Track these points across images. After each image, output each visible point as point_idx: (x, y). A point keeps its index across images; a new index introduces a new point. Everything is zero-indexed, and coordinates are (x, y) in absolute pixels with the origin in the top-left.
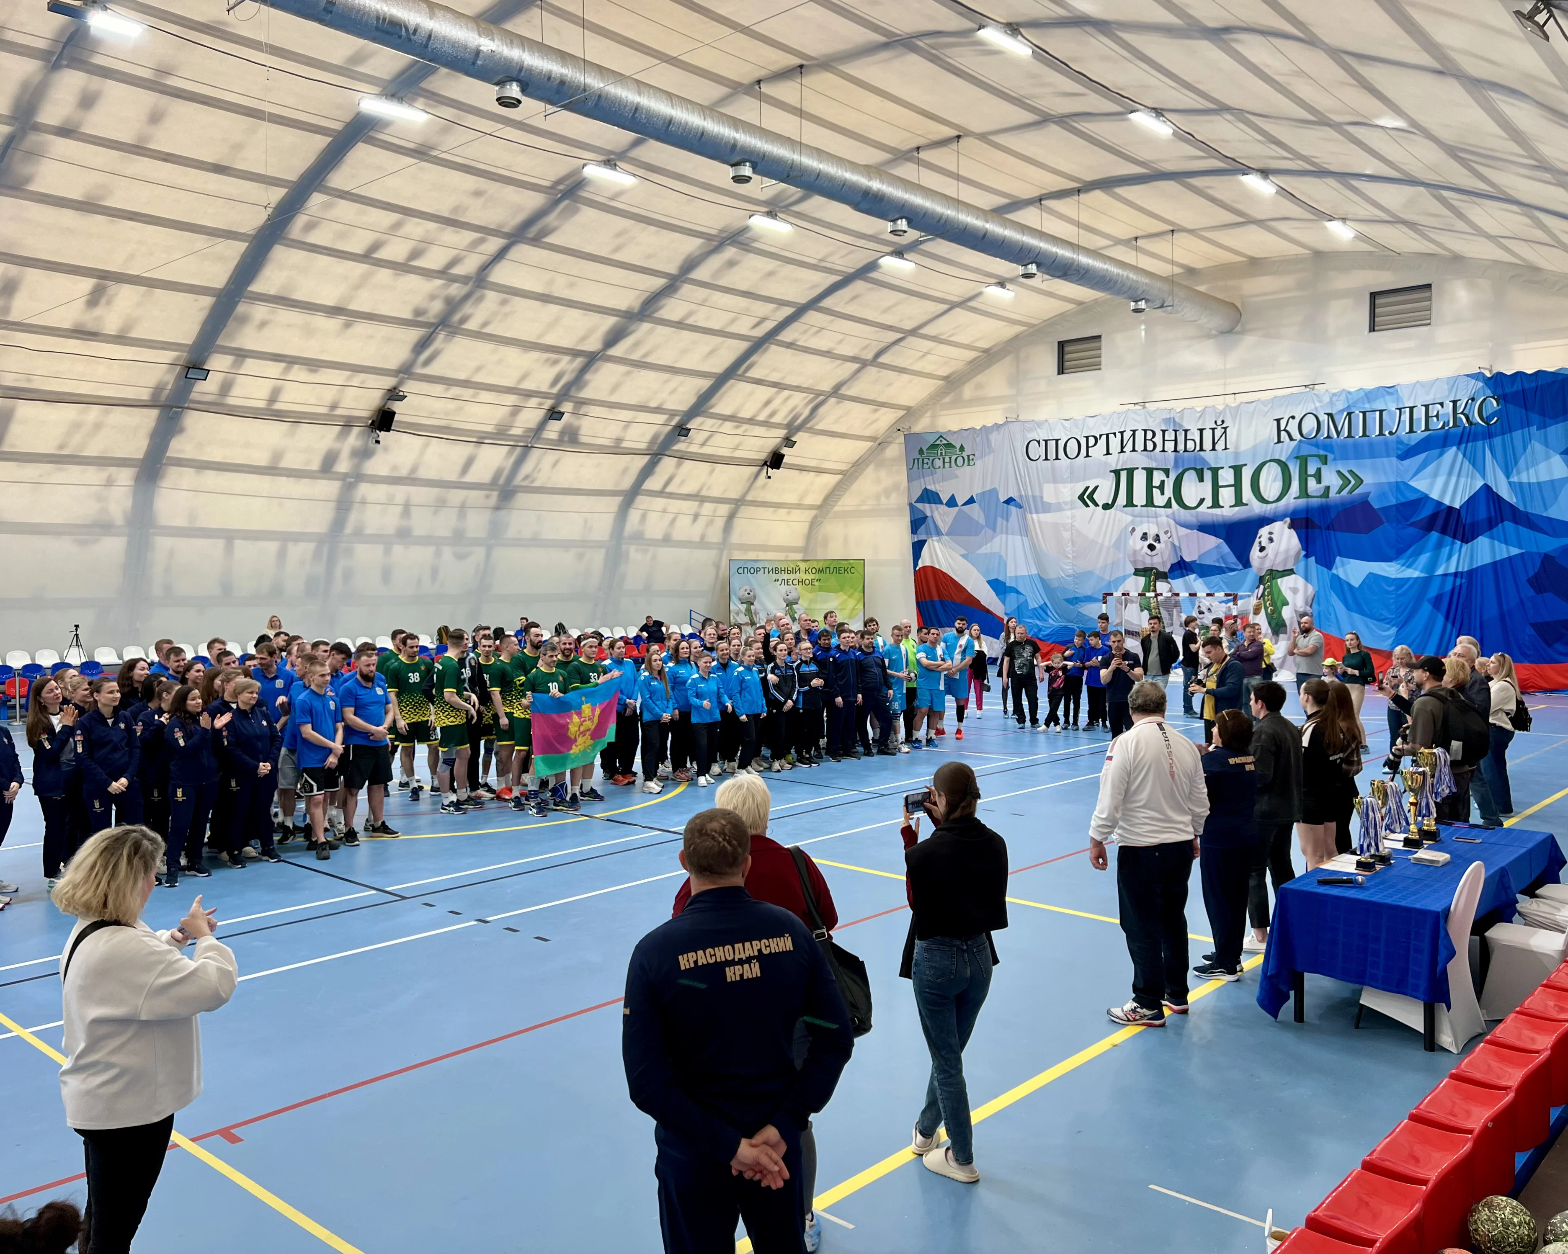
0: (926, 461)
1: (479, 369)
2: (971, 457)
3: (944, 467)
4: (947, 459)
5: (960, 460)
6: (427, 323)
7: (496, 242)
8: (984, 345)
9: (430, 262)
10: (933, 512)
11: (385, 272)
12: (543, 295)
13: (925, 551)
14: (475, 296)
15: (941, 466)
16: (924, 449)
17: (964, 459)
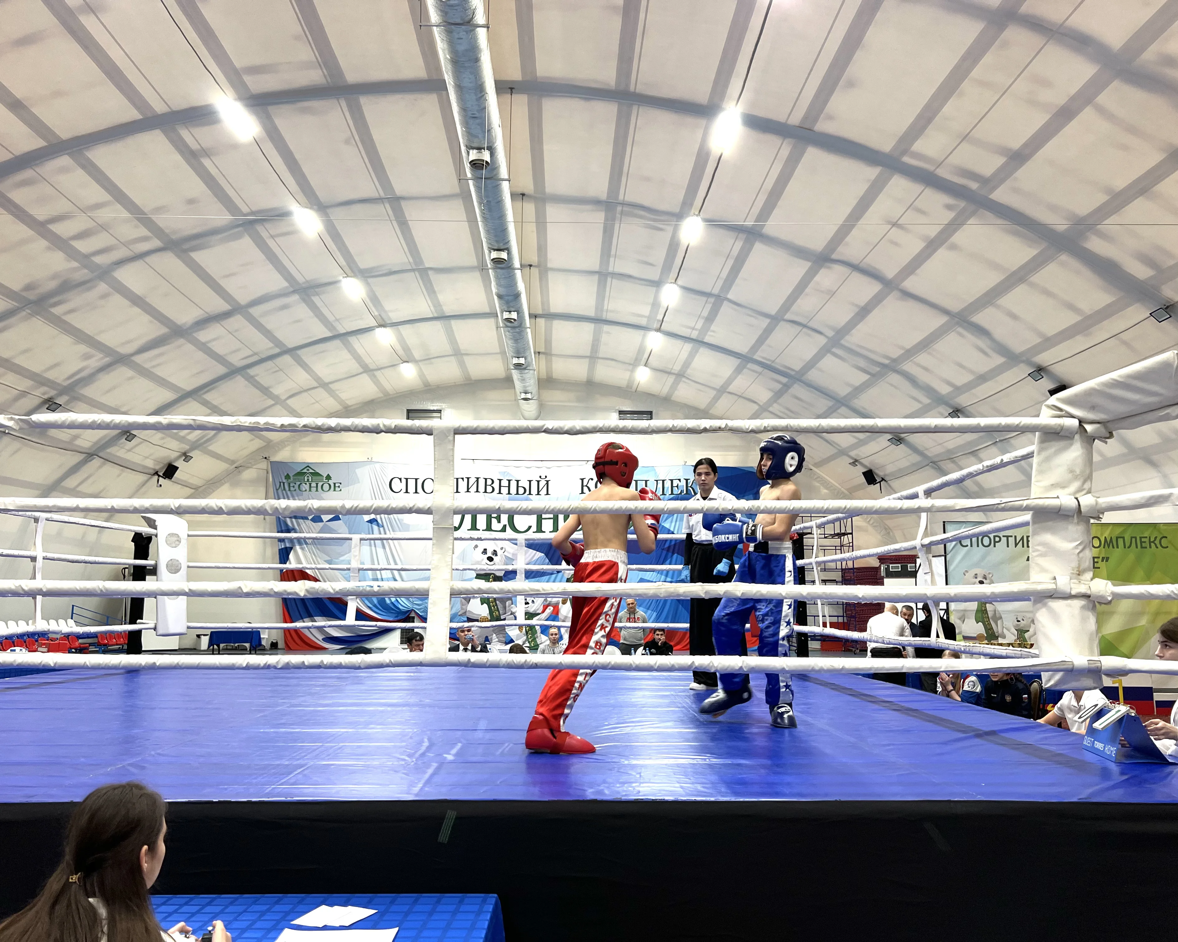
0: (292, 485)
2: (337, 485)
3: (310, 490)
4: (314, 485)
5: (326, 487)
7: (156, 243)
8: (349, 403)
9: (83, 246)
10: (299, 525)
11: (43, 243)
12: (139, 298)
13: (291, 556)
14: (88, 285)
15: (308, 490)
16: (291, 475)
17: (330, 486)
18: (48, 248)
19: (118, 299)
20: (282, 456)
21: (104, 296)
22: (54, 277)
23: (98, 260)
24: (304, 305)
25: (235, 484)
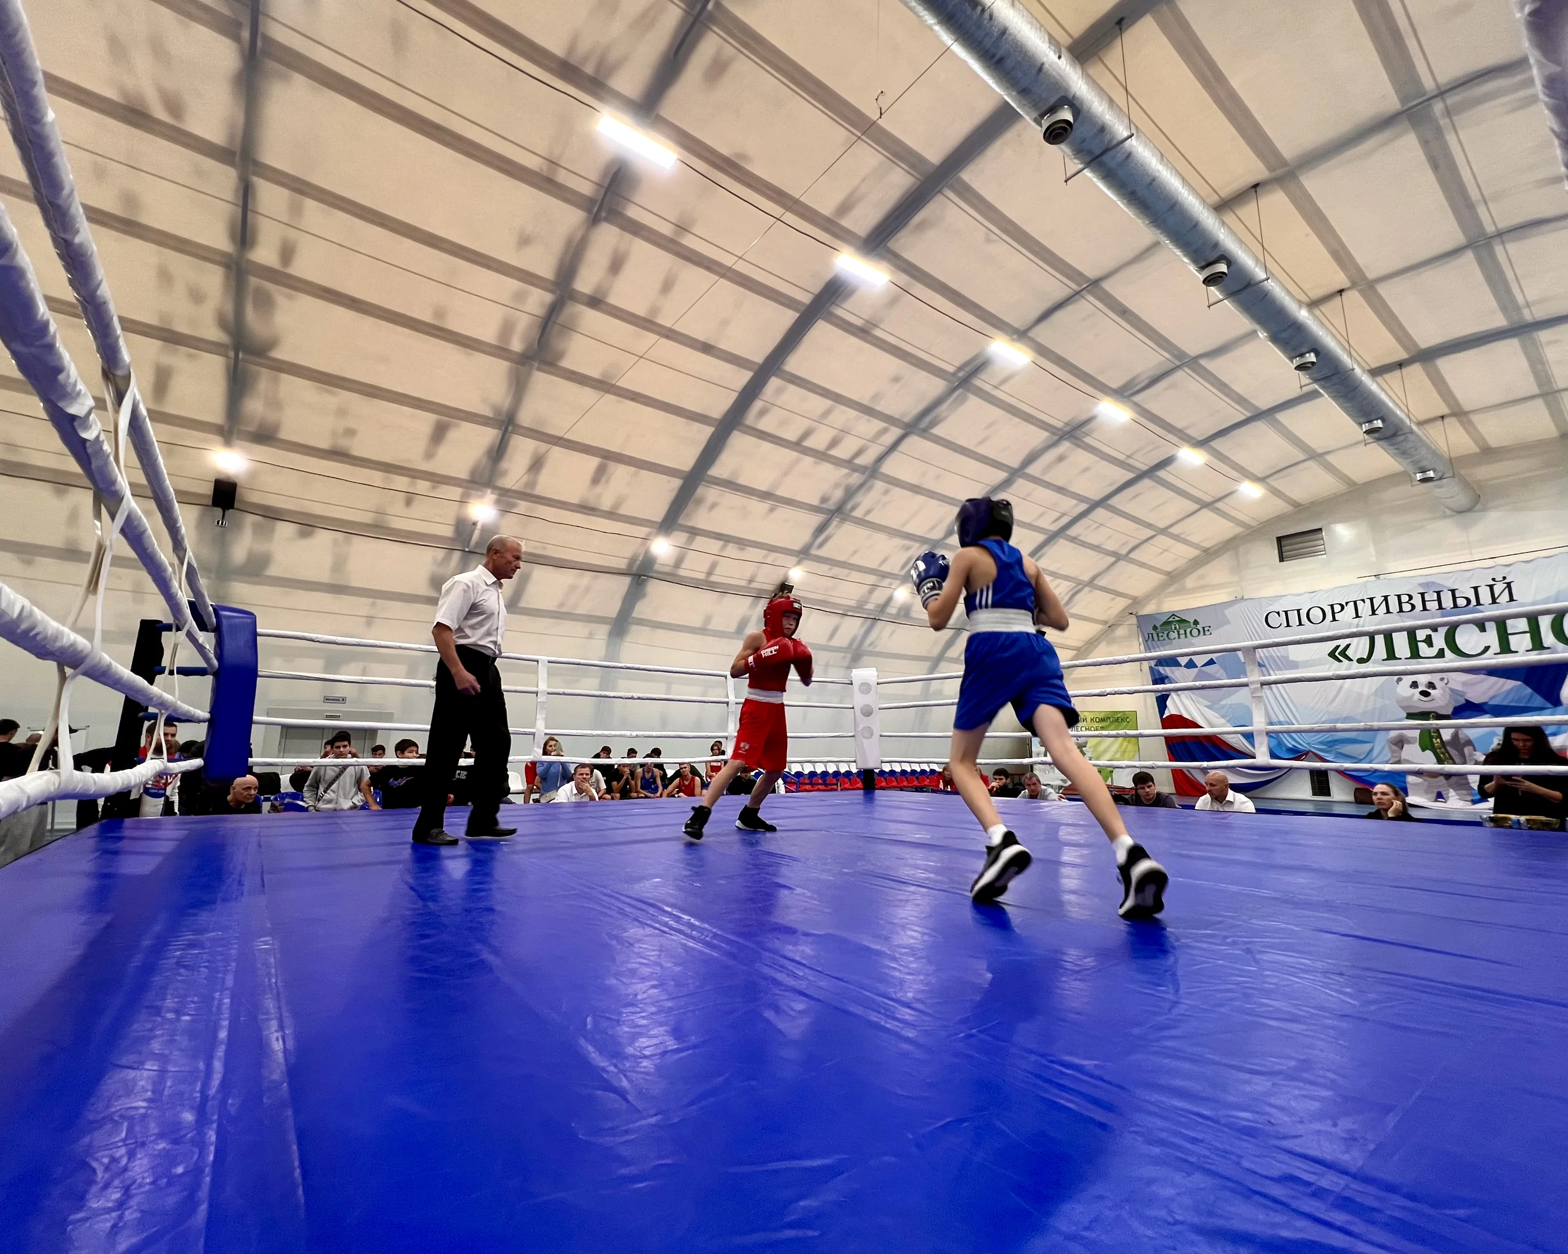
0: (1160, 635)
1: (855, 552)
2: (1206, 629)
3: (1179, 638)
4: (1182, 632)
5: (1195, 632)
6: (827, 510)
7: (895, 432)
8: (1207, 545)
9: (842, 452)
10: (1173, 673)
11: (808, 460)
12: (916, 486)
13: (1169, 703)
14: (867, 485)
15: (1177, 636)
16: (1158, 626)
17: (1199, 630)
18: (815, 463)
19: (897, 491)
20: (1149, 609)
21: (886, 492)
22: (837, 486)
23: (860, 461)
24: (1080, 451)
25: (1111, 642)
